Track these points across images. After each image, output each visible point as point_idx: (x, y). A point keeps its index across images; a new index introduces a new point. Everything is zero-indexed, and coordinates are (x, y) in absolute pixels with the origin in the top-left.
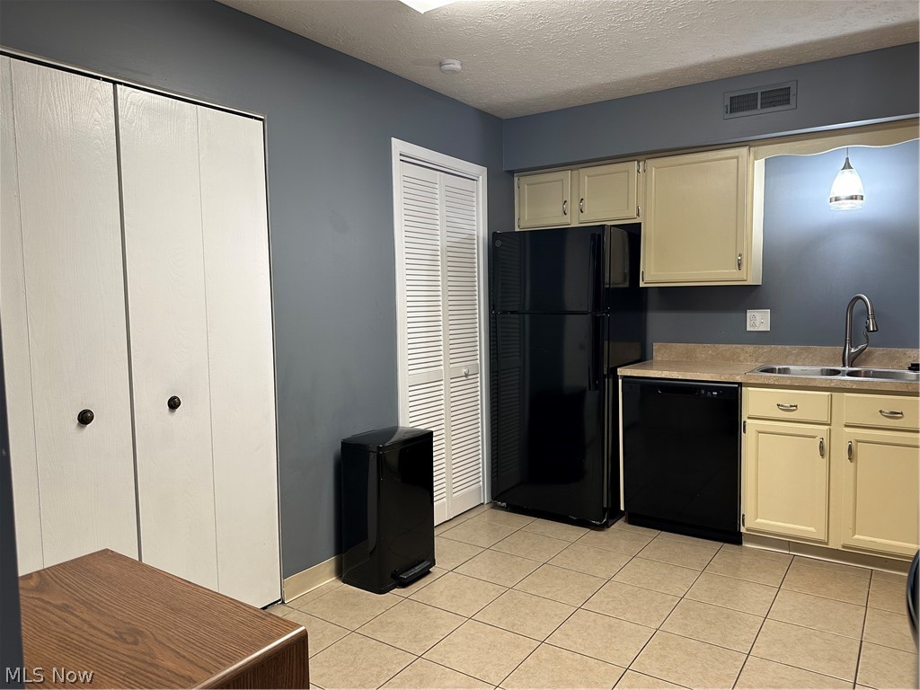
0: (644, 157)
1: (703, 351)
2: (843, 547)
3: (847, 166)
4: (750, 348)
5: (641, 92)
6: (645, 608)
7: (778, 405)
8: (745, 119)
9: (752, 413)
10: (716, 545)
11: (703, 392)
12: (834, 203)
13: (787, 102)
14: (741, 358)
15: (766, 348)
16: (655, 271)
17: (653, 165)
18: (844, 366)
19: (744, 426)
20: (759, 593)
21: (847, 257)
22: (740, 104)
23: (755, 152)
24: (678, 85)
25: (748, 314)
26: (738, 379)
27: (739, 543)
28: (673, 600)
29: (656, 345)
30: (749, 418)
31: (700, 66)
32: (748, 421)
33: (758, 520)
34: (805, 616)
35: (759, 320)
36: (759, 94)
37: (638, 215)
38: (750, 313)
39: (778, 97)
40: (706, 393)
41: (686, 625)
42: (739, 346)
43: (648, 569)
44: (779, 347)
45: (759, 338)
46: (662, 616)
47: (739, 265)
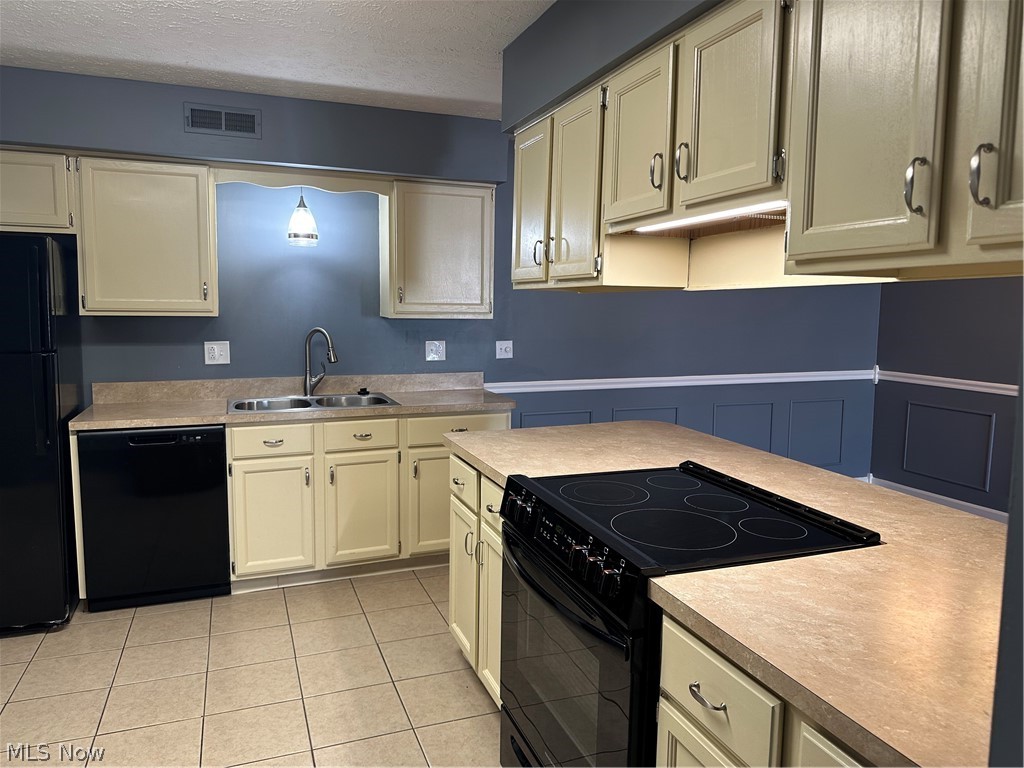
0: (76, 152)
1: (156, 390)
2: (328, 566)
3: (302, 204)
4: (211, 383)
5: (77, 72)
6: (175, 700)
7: (265, 442)
8: (205, 137)
9: (238, 454)
10: (205, 603)
11: (184, 438)
12: (292, 239)
13: (252, 130)
14: (201, 395)
15: (228, 382)
16: (99, 296)
17: (87, 163)
18: (306, 395)
19: (230, 469)
20: (275, 636)
21: (302, 291)
22: (202, 119)
23: (215, 174)
24: (126, 77)
25: (206, 347)
26: (222, 420)
27: (228, 593)
28: (199, 679)
29: (95, 387)
30: (234, 460)
31: (165, 67)
32: (235, 463)
33: (249, 564)
34: (325, 642)
35: (217, 353)
36: (223, 114)
37: (71, 224)
38: (208, 345)
39: (242, 123)
40: (188, 438)
41: (230, 698)
42: (199, 381)
43: (150, 656)
44: (242, 380)
45: (220, 371)
46: (200, 700)
47: (205, 295)
